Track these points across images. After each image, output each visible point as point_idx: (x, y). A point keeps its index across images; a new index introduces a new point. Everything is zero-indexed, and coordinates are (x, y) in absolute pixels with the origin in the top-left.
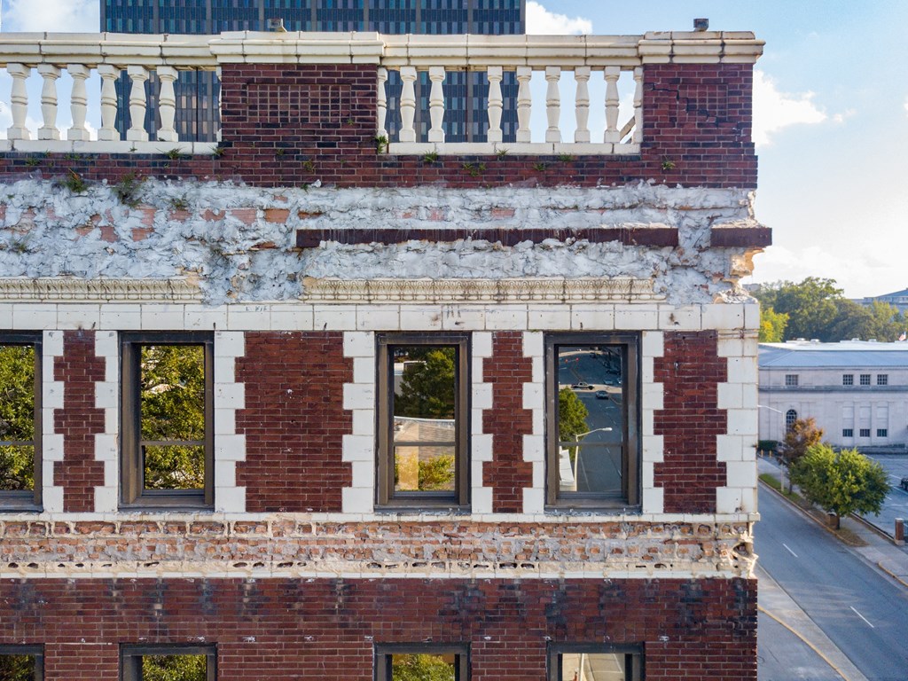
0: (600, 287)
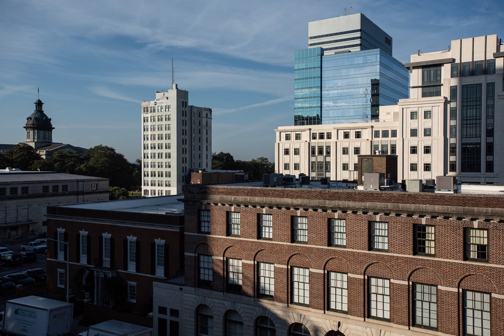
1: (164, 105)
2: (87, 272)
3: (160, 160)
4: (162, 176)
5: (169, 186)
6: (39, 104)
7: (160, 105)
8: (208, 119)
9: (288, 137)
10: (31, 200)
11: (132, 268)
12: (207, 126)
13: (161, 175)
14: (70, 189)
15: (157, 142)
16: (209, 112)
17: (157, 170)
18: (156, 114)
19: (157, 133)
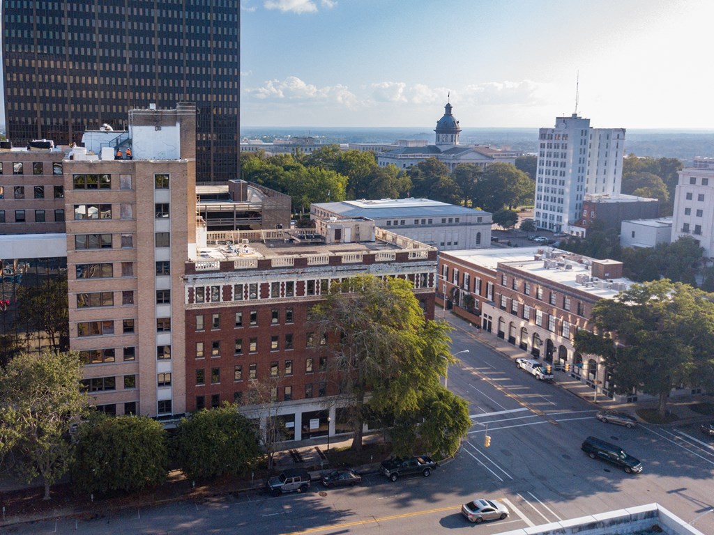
0: (425, 270)
1: (561, 133)
2: (456, 290)
3: (554, 186)
4: (555, 201)
5: (561, 212)
6: (448, 108)
7: (558, 133)
8: (620, 141)
9: (693, 181)
10: (433, 228)
11: (477, 292)
12: (617, 147)
13: (553, 200)
14: (460, 221)
15: (552, 168)
16: (621, 134)
17: (550, 195)
18: (553, 141)
19: (552, 159)
